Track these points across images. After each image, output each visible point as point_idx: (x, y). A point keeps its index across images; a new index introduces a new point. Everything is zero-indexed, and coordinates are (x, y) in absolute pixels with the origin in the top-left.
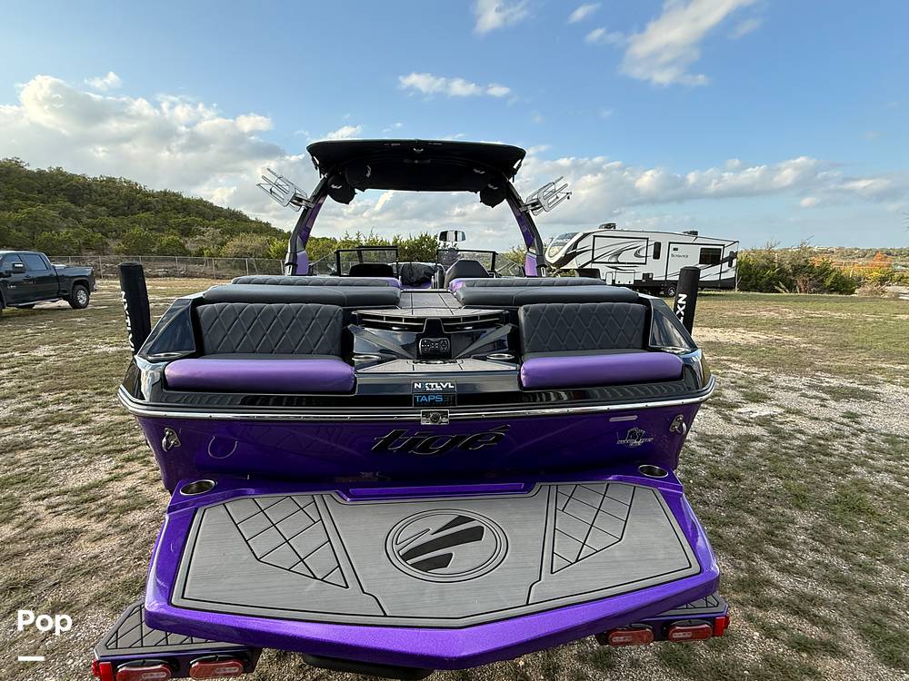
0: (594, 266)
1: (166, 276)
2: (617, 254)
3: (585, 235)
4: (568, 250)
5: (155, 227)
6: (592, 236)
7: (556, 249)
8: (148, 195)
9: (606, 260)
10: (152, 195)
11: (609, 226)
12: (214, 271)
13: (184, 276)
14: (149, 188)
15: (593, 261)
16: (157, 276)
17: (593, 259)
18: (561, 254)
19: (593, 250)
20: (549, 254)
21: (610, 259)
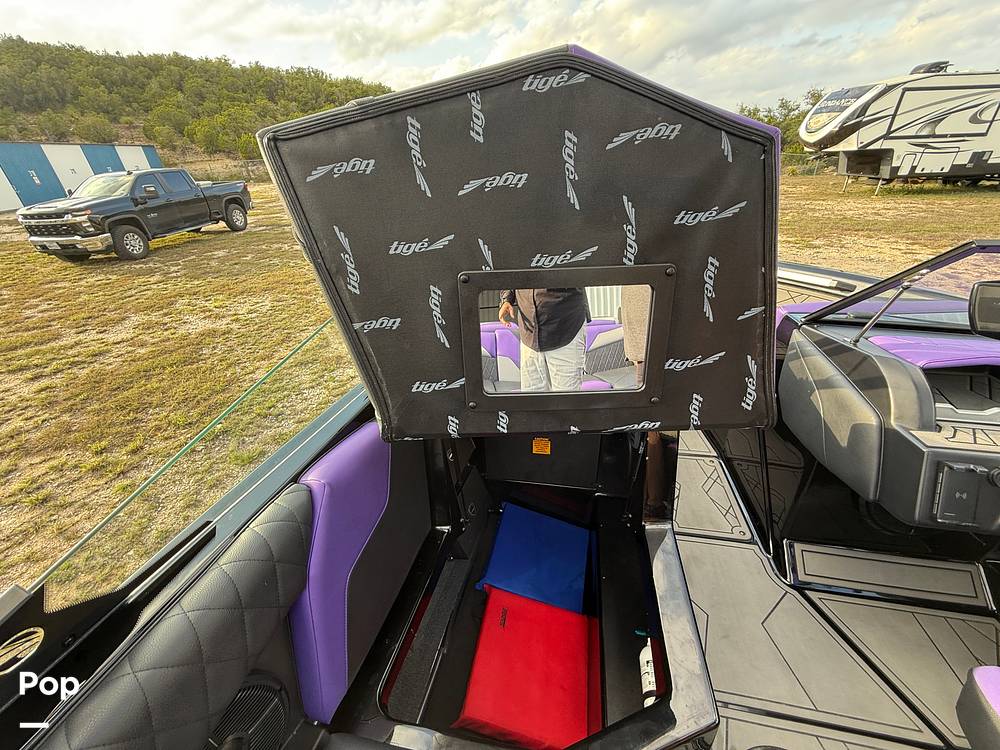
0: (887, 145)
2: (937, 121)
3: (889, 89)
4: (848, 119)
6: (899, 90)
7: (824, 117)
9: (911, 132)
11: (936, 68)
15: (886, 137)
17: (889, 132)
18: (833, 127)
19: (894, 116)
20: (807, 128)
21: (921, 129)
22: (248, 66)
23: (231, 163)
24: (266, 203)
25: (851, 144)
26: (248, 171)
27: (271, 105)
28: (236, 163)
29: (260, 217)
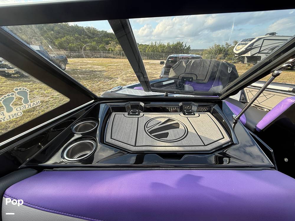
0: (259, 55)
1: (100, 57)
2: (273, 49)
3: (259, 39)
4: (248, 47)
5: (100, 42)
6: (262, 40)
7: (241, 46)
8: (98, 32)
9: (266, 52)
10: (99, 32)
11: (273, 34)
12: (113, 56)
13: (104, 57)
14: (99, 30)
15: (259, 53)
16: (98, 57)
17: (260, 51)
18: (243, 49)
19: (261, 47)
20: (236, 49)
21: (269, 51)
22: (74, 25)
23: (65, 52)
24: (74, 63)
25: (249, 54)
26: (70, 54)
27: (80, 36)
28: (67, 52)
29: (71, 67)
